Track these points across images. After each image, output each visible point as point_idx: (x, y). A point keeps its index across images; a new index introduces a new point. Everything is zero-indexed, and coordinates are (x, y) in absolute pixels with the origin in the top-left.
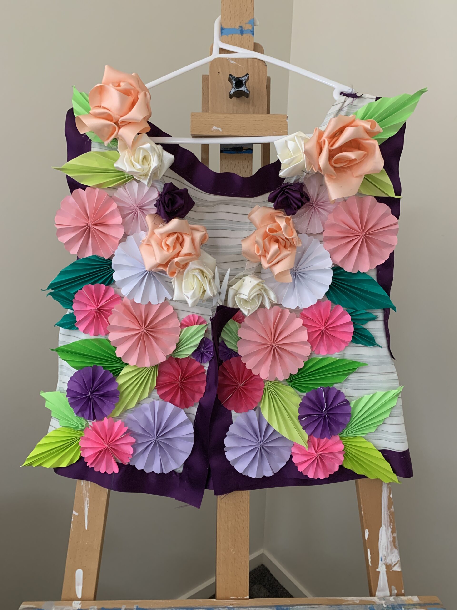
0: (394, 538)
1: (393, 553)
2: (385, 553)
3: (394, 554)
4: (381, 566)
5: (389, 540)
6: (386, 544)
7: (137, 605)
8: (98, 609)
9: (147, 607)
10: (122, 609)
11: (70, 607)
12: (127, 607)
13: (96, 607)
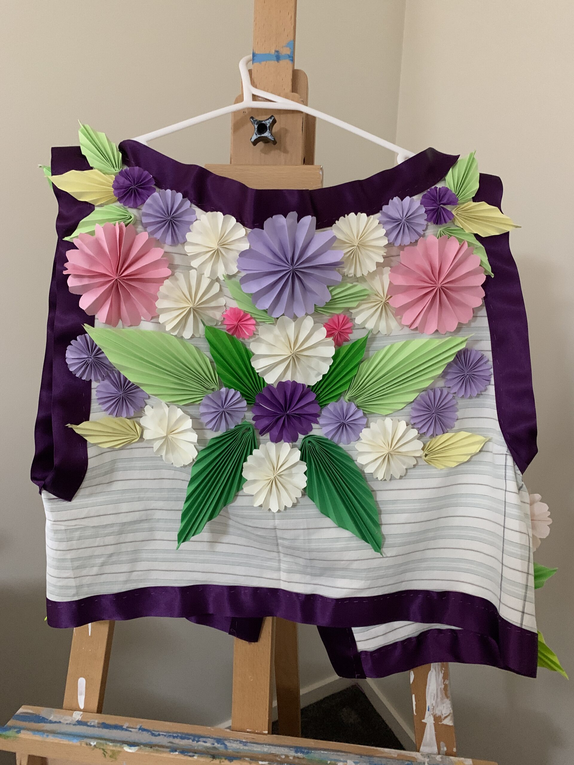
0: (446, 686)
1: (443, 703)
2: (434, 702)
3: (444, 705)
4: (428, 717)
5: (440, 687)
6: (435, 692)
7: (141, 725)
8: (98, 723)
9: (151, 729)
10: (123, 727)
11: (70, 717)
12: (130, 726)
13: (96, 721)
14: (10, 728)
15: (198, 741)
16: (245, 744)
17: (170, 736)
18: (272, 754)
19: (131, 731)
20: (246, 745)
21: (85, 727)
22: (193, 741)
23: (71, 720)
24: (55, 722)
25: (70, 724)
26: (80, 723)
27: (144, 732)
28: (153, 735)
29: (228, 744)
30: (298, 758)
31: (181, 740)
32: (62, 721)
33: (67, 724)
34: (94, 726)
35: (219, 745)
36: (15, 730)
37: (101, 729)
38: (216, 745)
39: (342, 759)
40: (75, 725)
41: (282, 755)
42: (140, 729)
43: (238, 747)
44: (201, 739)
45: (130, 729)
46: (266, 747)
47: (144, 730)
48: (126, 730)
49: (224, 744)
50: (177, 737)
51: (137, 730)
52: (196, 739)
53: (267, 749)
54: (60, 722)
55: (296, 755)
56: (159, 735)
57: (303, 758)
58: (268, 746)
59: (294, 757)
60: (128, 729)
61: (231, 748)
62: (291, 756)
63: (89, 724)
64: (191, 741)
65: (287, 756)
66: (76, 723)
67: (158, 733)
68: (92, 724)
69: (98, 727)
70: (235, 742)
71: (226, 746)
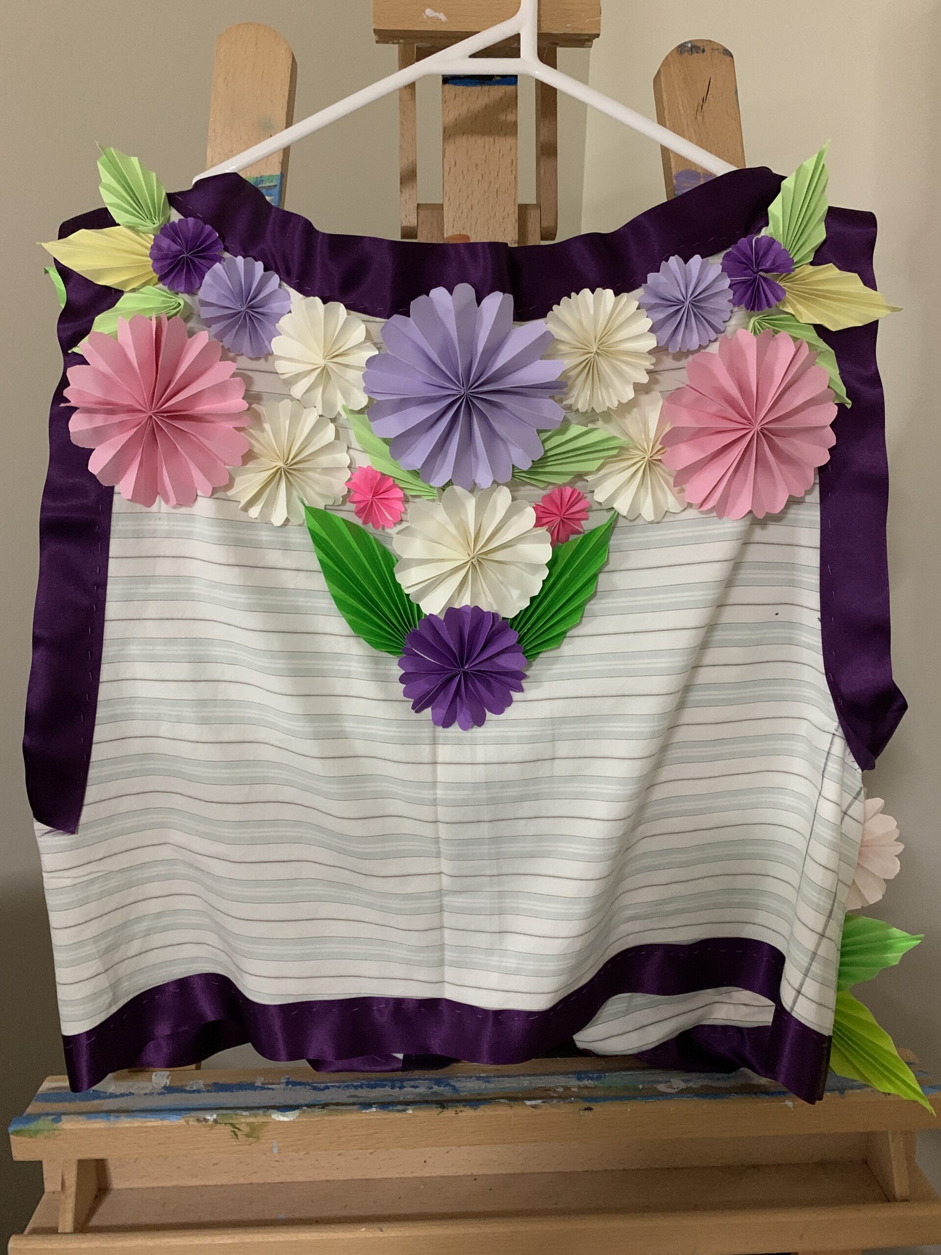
7: (287, 1076)
8: (206, 1085)
9: (310, 1081)
10: (256, 1085)
11: (147, 1084)
12: (267, 1082)
13: (201, 1082)
14: (37, 1117)
15: (401, 1088)
16: (487, 1080)
17: (347, 1086)
18: (539, 1087)
19: (272, 1089)
20: (488, 1082)
21: (184, 1094)
22: (393, 1088)
23: (151, 1088)
24: (122, 1095)
25: (152, 1094)
26: (169, 1089)
27: (298, 1087)
28: (315, 1088)
29: (457, 1085)
30: (587, 1087)
31: (369, 1090)
32: (133, 1091)
33: (146, 1094)
34: (199, 1091)
35: (442, 1088)
36: (50, 1118)
37: (213, 1094)
38: (435, 1088)
39: (660, 1079)
40: (159, 1094)
41: (557, 1087)
42: (287, 1083)
43: (476, 1087)
44: (405, 1084)
45: (270, 1086)
46: (526, 1080)
47: (295, 1084)
48: (262, 1088)
49: (449, 1085)
50: (361, 1086)
51: (282, 1086)
52: (398, 1084)
53: (528, 1082)
54: (131, 1094)
55: (581, 1083)
56: (327, 1088)
57: (596, 1087)
58: (528, 1078)
59: (579, 1087)
60: (266, 1086)
61: (465, 1089)
62: (574, 1087)
63: (188, 1088)
64: (387, 1089)
65: (566, 1088)
66: (163, 1090)
67: (323, 1085)
68: (195, 1088)
69: (208, 1091)
70: (468, 1080)
71: (454, 1087)
